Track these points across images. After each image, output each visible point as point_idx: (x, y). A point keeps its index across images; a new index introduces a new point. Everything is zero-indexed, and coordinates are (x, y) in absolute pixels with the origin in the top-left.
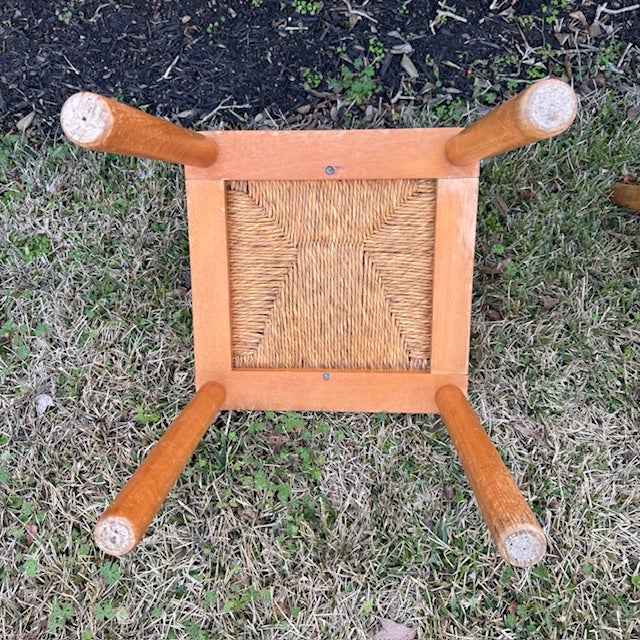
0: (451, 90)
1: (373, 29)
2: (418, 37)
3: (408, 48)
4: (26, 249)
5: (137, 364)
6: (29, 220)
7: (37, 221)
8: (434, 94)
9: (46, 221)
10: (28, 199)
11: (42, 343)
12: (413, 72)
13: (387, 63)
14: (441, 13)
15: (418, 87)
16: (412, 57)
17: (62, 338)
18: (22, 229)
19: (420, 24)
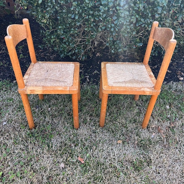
0: (95, 84)
1: (83, 73)
2: (90, 75)
3: (88, 77)
4: (9, 100)
5: (23, 119)
6: (11, 96)
7: (12, 96)
8: (91, 84)
9: (14, 96)
10: (12, 92)
11: (7, 114)
12: (88, 80)
13: (84, 79)
14: (95, 72)
15: (89, 83)
16: (89, 78)
17: (11, 114)
18: (9, 97)
19: (91, 73)
